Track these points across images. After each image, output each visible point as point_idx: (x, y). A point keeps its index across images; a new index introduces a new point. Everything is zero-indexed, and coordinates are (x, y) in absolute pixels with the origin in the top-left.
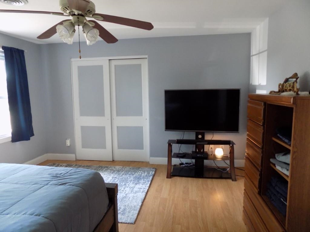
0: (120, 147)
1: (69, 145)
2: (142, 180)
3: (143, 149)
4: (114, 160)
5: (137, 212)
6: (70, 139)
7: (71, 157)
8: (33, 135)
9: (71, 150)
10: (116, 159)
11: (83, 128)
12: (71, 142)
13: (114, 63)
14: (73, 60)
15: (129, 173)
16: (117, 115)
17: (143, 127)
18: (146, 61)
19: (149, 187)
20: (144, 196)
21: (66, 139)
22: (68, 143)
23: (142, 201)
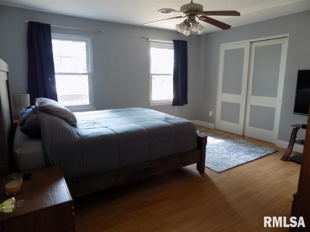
0: (251, 125)
1: (211, 116)
2: (254, 154)
3: (273, 130)
4: (244, 135)
5: (227, 168)
6: (212, 111)
7: (211, 125)
8: (187, 103)
9: (212, 120)
10: (246, 135)
11: (223, 103)
12: (212, 113)
13: (255, 45)
14: (221, 45)
15: (248, 147)
16: (252, 94)
17: (275, 108)
18: (287, 40)
19: (255, 160)
20: (243, 163)
21: (210, 111)
22: (211, 114)
23: (238, 165)
